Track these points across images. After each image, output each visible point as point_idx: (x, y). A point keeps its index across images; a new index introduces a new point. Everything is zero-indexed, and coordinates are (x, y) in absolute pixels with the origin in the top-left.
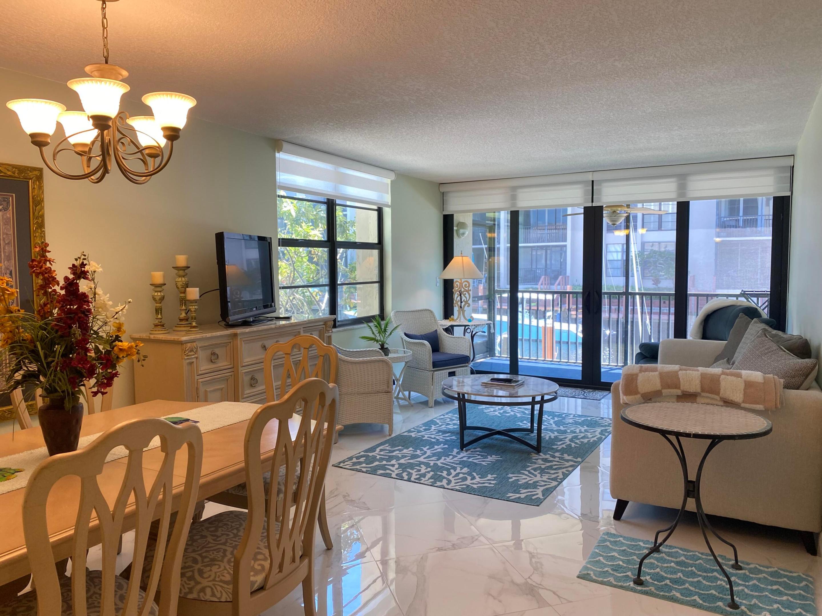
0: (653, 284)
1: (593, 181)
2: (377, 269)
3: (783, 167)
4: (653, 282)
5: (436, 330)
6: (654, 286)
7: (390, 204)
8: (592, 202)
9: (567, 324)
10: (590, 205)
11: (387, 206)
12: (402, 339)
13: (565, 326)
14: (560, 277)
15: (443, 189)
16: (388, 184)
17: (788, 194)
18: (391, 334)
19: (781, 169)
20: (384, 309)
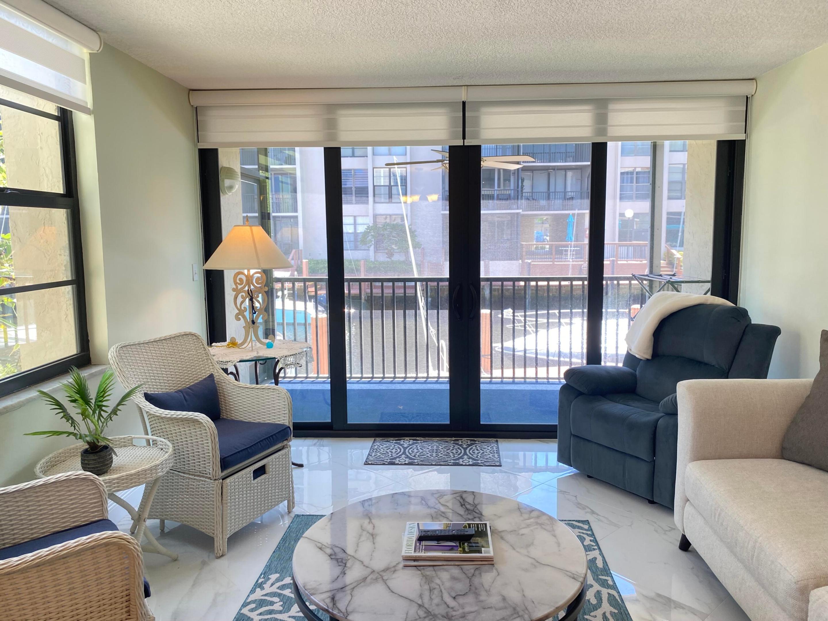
0: (387, 257)
1: (464, 103)
2: (67, 252)
3: (737, 97)
4: (386, 256)
5: (211, 376)
6: (389, 260)
7: (90, 105)
8: (464, 138)
9: (303, 303)
10: (460, 143)
11: (84, 110)
12: (140, 409)
13: (300, 305)
14: (294, 251)
15: (197, 100)
16: (83, 61)
17: (741, 137)
18: (115, 411)
19: (732, 99)
20: (88, 341)
